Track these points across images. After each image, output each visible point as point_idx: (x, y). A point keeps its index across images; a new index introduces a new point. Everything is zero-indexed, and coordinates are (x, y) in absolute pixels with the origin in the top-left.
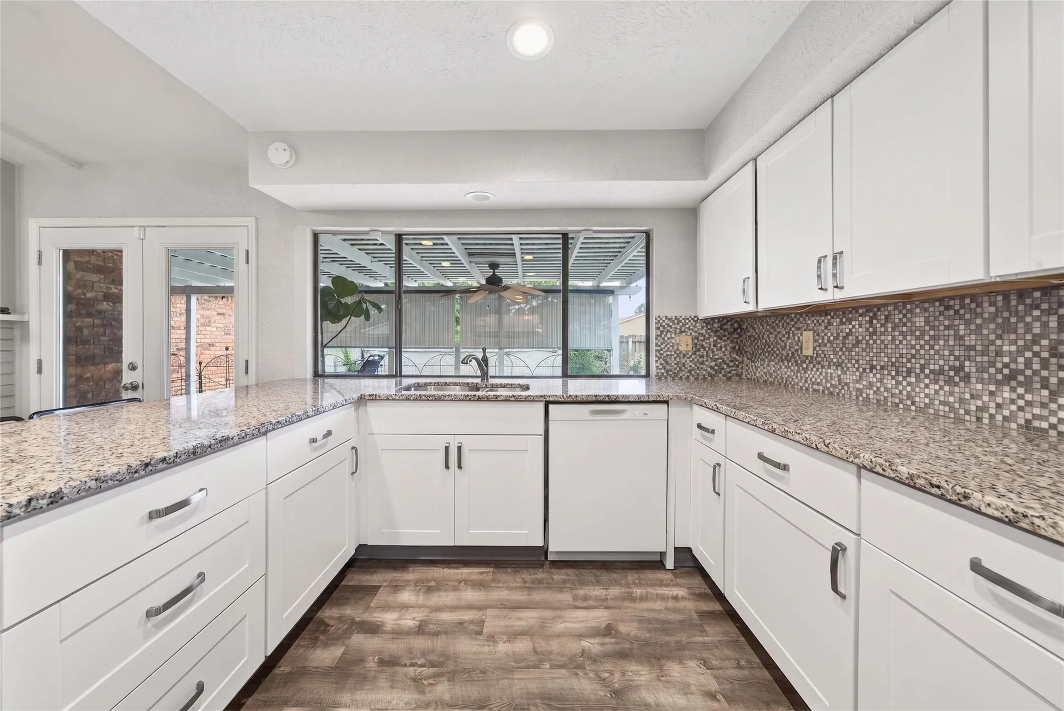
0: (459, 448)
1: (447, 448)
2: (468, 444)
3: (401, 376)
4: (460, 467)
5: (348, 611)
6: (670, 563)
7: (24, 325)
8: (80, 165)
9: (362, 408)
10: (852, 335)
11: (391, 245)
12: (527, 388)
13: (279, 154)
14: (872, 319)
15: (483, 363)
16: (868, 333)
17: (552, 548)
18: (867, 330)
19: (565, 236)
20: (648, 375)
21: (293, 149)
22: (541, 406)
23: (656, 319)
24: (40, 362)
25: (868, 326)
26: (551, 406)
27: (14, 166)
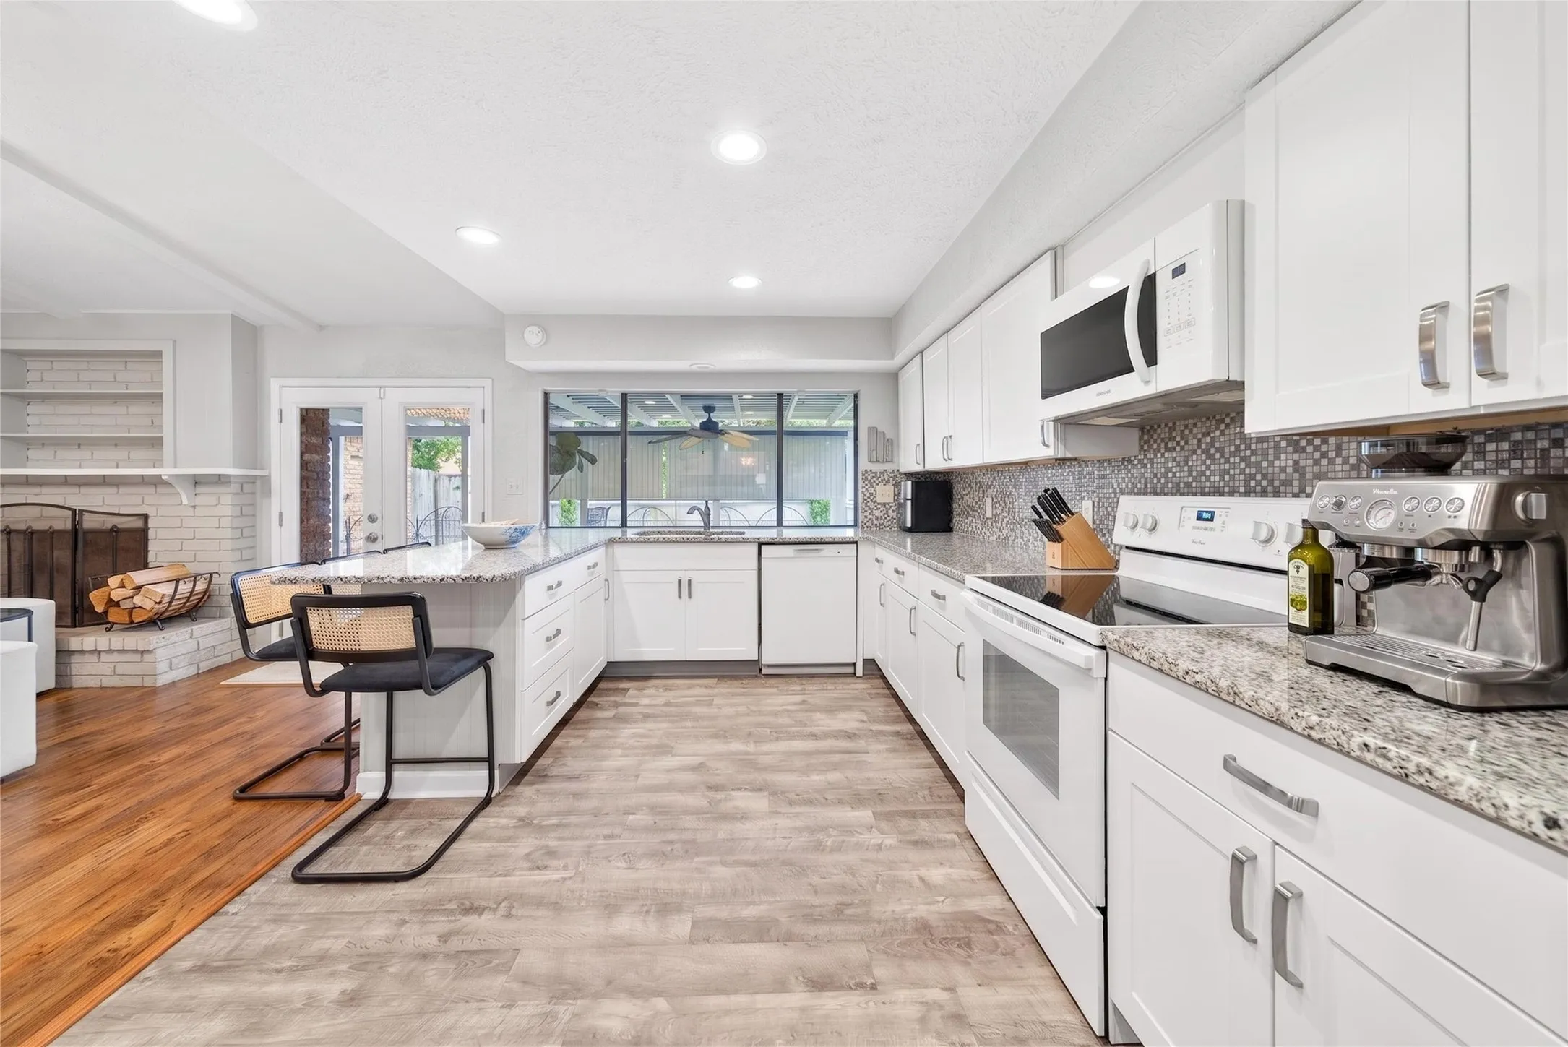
0: (690, 581)
1: (680, 581)
2: (696, 578)
3: (626, 526)
4: (690, 596)
5: (613, 699)
6: (859, 672)
7: (266, 480)
8: (321, 327)
9: (610, 550)
11: (618, 404)
12: (743, 533)
13: (533, 336)
15: (706, 514)
17: (765, 661)
19: (780, 395)
20: (855, 525)
21: (544, 330)
22: (755, 548)
23: (863, 475)
24: (281, 514)
26: (764, 547)
27: (256, 327)
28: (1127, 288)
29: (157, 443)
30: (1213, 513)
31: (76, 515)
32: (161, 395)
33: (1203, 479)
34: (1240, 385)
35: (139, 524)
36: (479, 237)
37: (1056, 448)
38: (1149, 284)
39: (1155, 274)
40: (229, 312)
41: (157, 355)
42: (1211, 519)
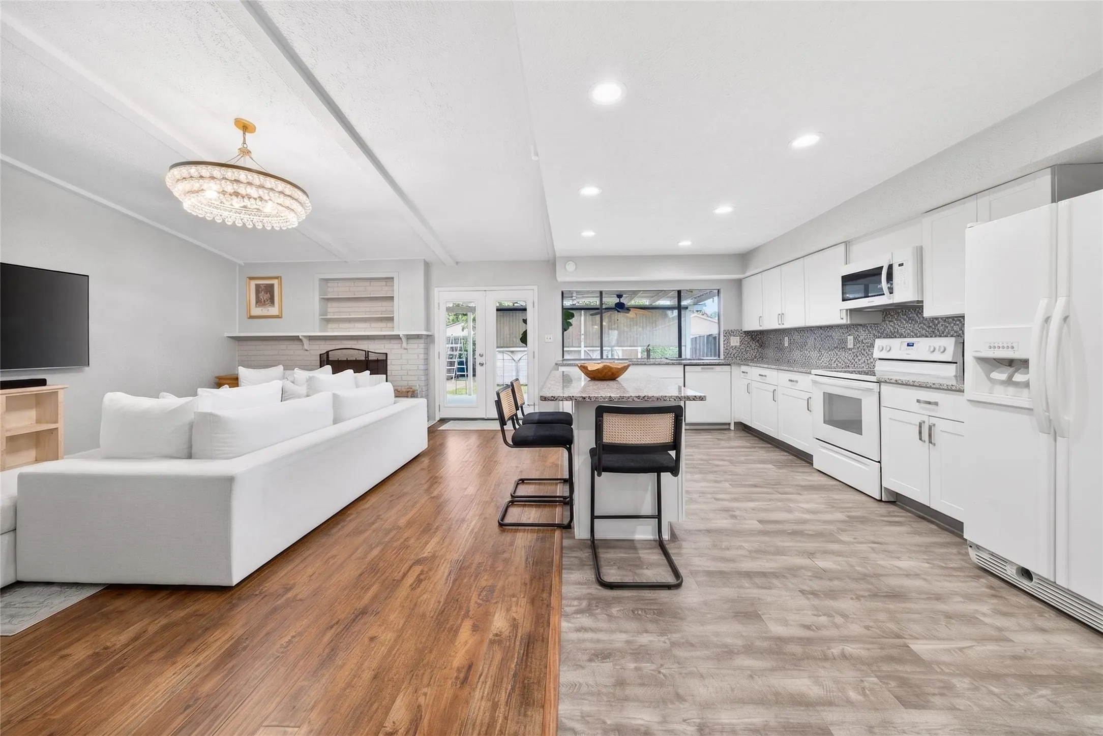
6: (733, 428)
7: (433, 336)
8: (457, 263)
13: (570, 267)
19: (679, 291)
21: (575, 264)
22: (683, 366)
23: (724, 332)
26: (686, 367)
27: (428, 263)
28: (883, 267)
29: (391, 319)
30: (913, 344)
31: (367, 353)
32: (393, 297)
34: (922, 302)
35: (383, 357)
36: (588, 234)
37: (847, 319)
38: (890, 267)
39: (892, 264)
40: (424, 258)
41: (393, 278)
42: (913, 346)
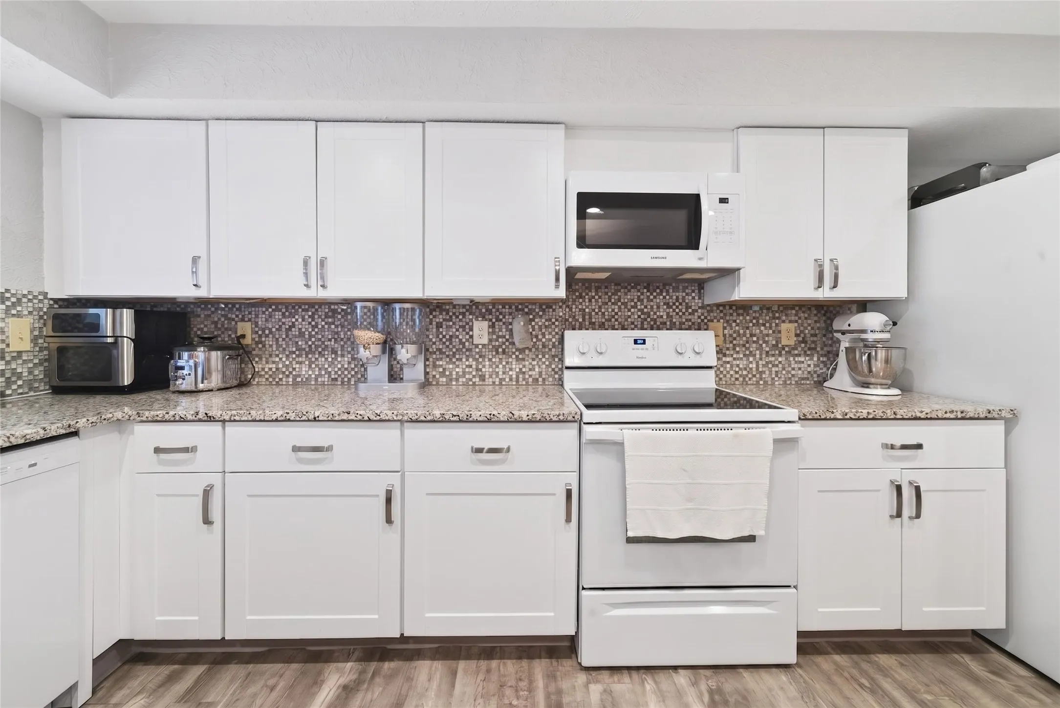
10: (294, 327)
14: (313, 314)
16: (310, 326)
18: (310, 323)
25: (310, 320)
30: (645, 340)
33: (613, 320)
42: (644, 343)
